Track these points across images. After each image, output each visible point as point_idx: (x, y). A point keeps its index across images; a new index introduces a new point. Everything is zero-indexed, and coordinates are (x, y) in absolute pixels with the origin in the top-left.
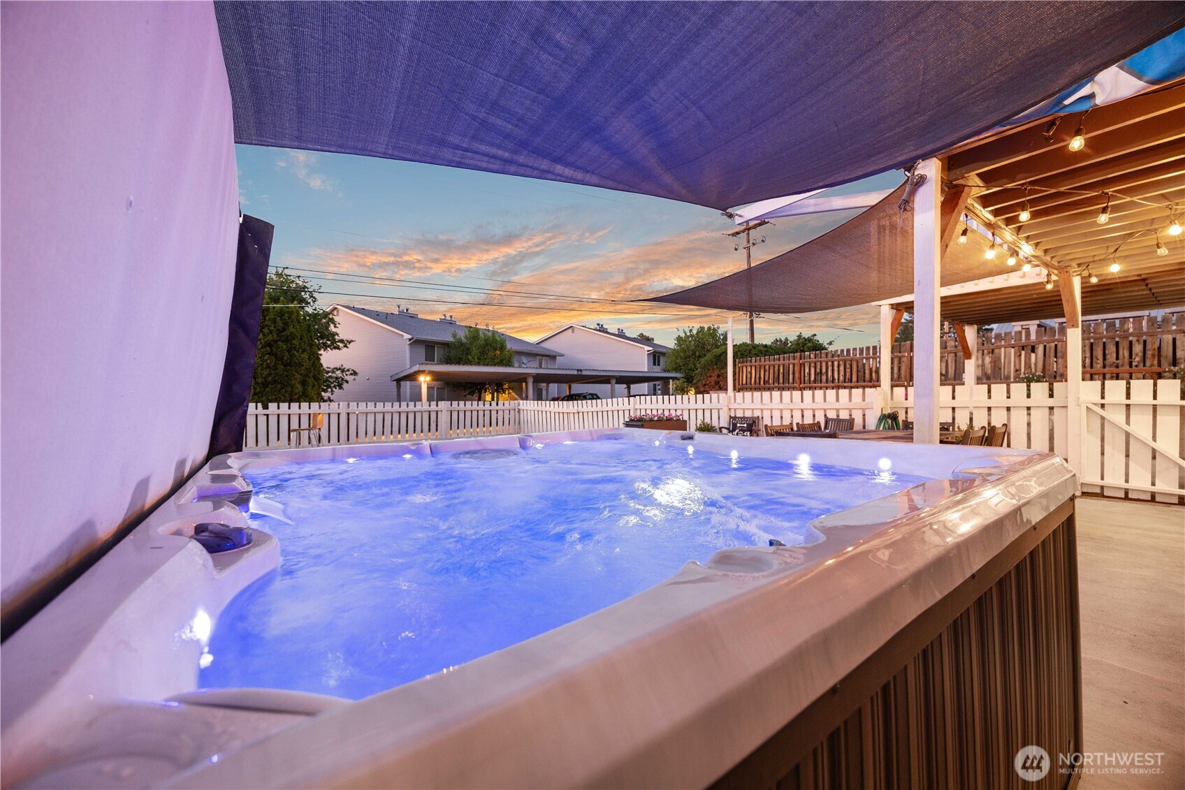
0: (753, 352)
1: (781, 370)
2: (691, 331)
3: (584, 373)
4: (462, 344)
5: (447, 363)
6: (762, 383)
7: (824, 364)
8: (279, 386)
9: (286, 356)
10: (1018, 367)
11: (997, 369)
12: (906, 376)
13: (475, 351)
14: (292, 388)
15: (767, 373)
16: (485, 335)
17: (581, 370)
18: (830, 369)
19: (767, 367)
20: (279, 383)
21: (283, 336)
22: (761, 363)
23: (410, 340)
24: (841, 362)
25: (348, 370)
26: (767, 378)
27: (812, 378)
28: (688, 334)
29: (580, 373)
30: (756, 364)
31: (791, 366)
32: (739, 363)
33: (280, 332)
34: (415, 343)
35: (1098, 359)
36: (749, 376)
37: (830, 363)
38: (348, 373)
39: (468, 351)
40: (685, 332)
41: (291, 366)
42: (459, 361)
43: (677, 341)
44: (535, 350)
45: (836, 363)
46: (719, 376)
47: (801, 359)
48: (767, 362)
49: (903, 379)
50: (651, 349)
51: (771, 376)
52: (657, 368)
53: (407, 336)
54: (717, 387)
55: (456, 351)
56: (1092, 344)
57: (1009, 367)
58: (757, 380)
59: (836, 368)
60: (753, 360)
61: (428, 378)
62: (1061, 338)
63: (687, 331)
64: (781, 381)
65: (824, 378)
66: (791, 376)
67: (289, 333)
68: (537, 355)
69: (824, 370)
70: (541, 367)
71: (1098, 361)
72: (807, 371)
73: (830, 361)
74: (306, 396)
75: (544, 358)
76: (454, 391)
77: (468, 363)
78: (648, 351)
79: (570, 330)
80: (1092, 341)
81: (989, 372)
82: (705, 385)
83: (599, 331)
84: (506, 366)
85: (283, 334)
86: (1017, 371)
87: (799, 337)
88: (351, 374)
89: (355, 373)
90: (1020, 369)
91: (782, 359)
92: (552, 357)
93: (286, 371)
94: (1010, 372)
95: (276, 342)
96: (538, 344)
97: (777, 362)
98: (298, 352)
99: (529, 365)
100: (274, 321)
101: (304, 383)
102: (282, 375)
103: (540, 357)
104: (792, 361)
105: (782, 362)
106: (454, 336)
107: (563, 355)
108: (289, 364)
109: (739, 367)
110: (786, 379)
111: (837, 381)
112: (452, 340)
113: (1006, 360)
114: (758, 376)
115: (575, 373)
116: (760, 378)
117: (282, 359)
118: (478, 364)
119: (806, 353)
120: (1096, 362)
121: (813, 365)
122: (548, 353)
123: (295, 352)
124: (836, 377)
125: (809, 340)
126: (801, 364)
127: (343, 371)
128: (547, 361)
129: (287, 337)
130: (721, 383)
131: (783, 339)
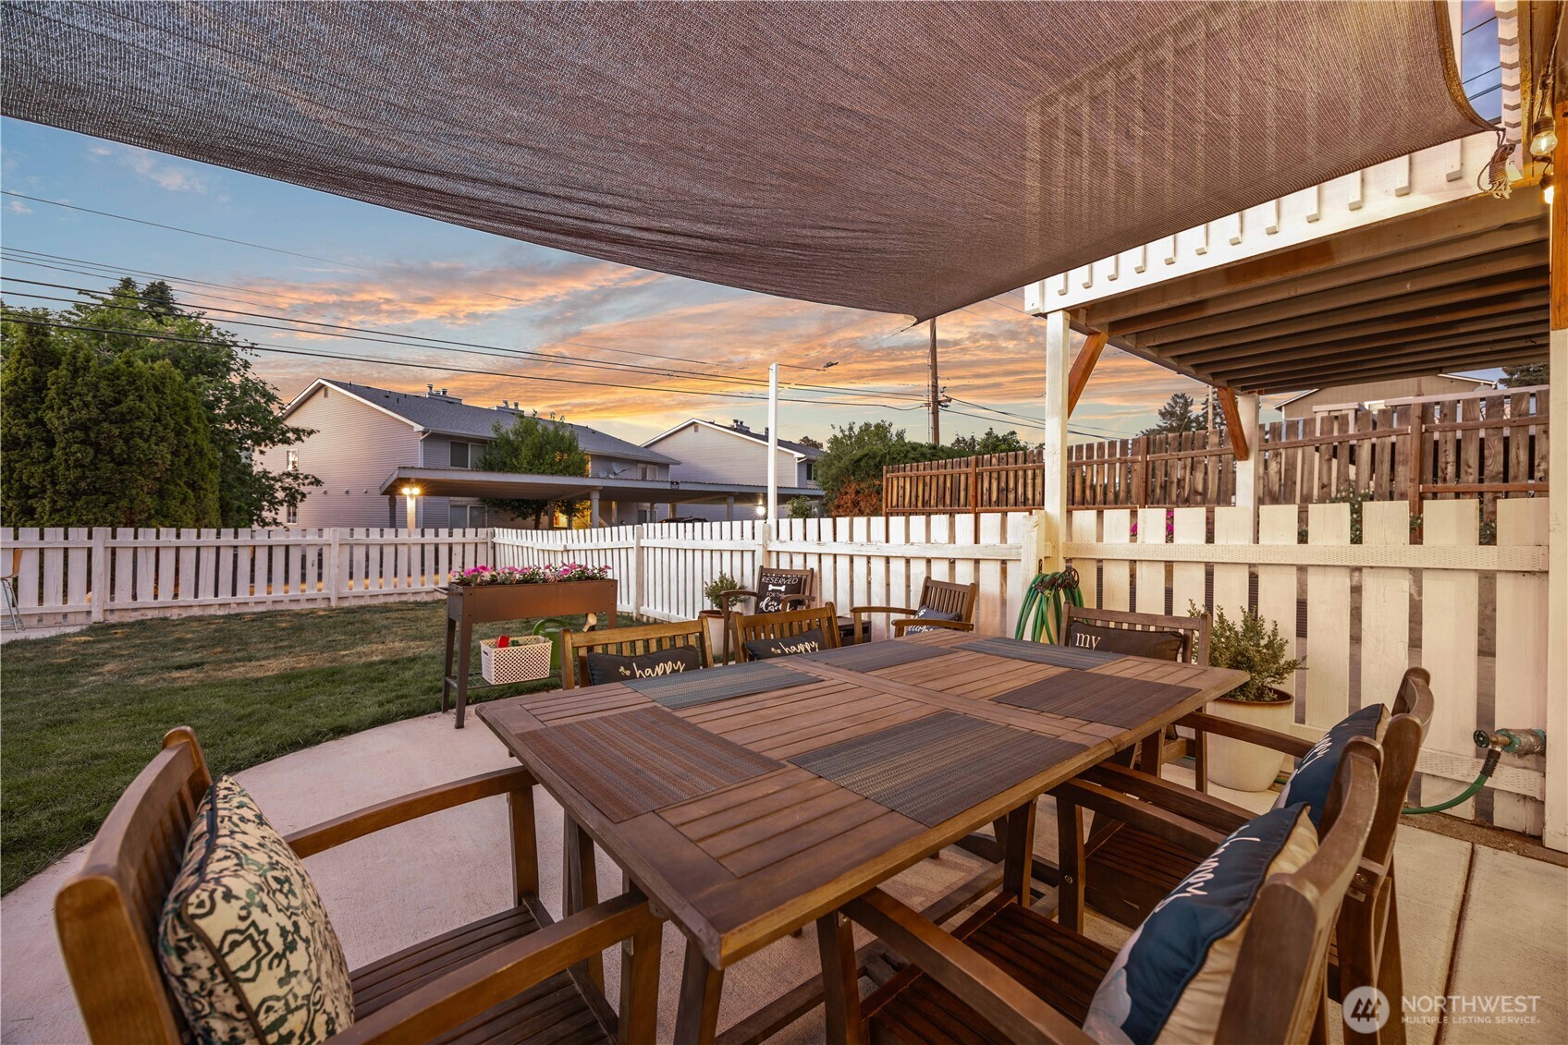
0: (911, 455)
1: (948, 485)
2: (851, 429)
3: (682, 487)
4: (508, 442)
5: (485, 470)
6: (920, 504)
7: (1012, 475)
8: (103, 498)
9: (120, 447)
10: (1325, 481)
11: (1290, 483)
12: (1138, 494)
13: (525, 453)
14: (132, 501)
15: (927, 489)
16: (545, 429)
17: (677, 483)
18: (1021, 481)
19: (928, 479)
20: (104, 494)
21: (113, 413)
22: (920, 473)
23: (424, 433)
24: (1037, 471)
25: (306, 477)
26: (927, 497)
27: (994, 498)
28: (847, 433)
29: (675, 487)
30: (912, 474)
31: (963, 477)
32: (887, 472)
33: (104, 408)
34: (432, 438)
35: (1469, 467)
36: (901, 492)
37: (1021, 473)
38: (307, 482)
39: (514, 450)
40: (842, 431)
41: (131, 464)
42: (503, 467)
43: (832, 443)
44: (641, 456)
45: (1030, 473)
46: (857, 492)
47: (977, 466)
48: (928, 471)
49: (1134, 500)
50: (802, 455)
51: (934, 494)
52: (812, 484)
53: (419, 428)
54: (856, 510)
55: (499, 453)
56: (1459, 442)
57: (1311, 480)
58: (913, 499)
59: (1030, 481)
60: (908, 468)
61: (417, 491)
62: (1403, 427)
63: (846, 427)
64: (948, 502)
65: (1011, 496)
66: (962, 494)
67: (125, 410)
68: (638, 462)
69: (1011, 485)
70: (644, 479)
71: (1470, 470)
72: (986, 485)
73: (1021, 469)
74: (164, 517)
75: (649, 466)
76: (496, 512)
77: (514, 469)
78: (799, 459)
79: (692, 428)
80: (1459, 434)
81: (1276, 488)
82: (838, 507)
83: (735, 430)
84: (574, 474)
85: (112, 409)
86: (1323, 486)
87: (989, 434)
88: (312, 483)
89: (317, 482)
90: (1330, 484)
91: (949, 466)
92: (664, 465)
93: (120, 473)
94: (1311, 489)
95: (97, 422)
96: (646, 447)
97: (942, 471)
98: (147, 440)
99: (627, 474)
100: (96, 387)
101: (161, 494)
102: (109, 479)
103: (644, 466)
104: (964, 469)
105: (949, 470)
106: (496, 429)
107: (678, 463)
108: (129, 462)
109: (887, 479)
110: (955, 499)
111: (1030, 502)
112: (493, 435)
113: (1306, 466)
114: (914, 494)
115: (668, 486)
116: (917, 496)
117: (110, 452)
118: (530, 471)
119: (985, 456)
120: (1466, 472)
121: (995, 475)
122: (655, 460)
123: (139, 441)
124: (1030, 495)
125: (1005, 439)
126: (977, 474)
127: (296, 478)
128: (654, 470)
129: (122, 414)
130: (861, 503)
131: (968, 438)
